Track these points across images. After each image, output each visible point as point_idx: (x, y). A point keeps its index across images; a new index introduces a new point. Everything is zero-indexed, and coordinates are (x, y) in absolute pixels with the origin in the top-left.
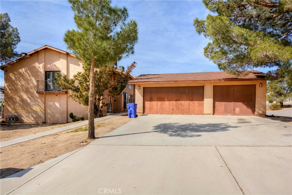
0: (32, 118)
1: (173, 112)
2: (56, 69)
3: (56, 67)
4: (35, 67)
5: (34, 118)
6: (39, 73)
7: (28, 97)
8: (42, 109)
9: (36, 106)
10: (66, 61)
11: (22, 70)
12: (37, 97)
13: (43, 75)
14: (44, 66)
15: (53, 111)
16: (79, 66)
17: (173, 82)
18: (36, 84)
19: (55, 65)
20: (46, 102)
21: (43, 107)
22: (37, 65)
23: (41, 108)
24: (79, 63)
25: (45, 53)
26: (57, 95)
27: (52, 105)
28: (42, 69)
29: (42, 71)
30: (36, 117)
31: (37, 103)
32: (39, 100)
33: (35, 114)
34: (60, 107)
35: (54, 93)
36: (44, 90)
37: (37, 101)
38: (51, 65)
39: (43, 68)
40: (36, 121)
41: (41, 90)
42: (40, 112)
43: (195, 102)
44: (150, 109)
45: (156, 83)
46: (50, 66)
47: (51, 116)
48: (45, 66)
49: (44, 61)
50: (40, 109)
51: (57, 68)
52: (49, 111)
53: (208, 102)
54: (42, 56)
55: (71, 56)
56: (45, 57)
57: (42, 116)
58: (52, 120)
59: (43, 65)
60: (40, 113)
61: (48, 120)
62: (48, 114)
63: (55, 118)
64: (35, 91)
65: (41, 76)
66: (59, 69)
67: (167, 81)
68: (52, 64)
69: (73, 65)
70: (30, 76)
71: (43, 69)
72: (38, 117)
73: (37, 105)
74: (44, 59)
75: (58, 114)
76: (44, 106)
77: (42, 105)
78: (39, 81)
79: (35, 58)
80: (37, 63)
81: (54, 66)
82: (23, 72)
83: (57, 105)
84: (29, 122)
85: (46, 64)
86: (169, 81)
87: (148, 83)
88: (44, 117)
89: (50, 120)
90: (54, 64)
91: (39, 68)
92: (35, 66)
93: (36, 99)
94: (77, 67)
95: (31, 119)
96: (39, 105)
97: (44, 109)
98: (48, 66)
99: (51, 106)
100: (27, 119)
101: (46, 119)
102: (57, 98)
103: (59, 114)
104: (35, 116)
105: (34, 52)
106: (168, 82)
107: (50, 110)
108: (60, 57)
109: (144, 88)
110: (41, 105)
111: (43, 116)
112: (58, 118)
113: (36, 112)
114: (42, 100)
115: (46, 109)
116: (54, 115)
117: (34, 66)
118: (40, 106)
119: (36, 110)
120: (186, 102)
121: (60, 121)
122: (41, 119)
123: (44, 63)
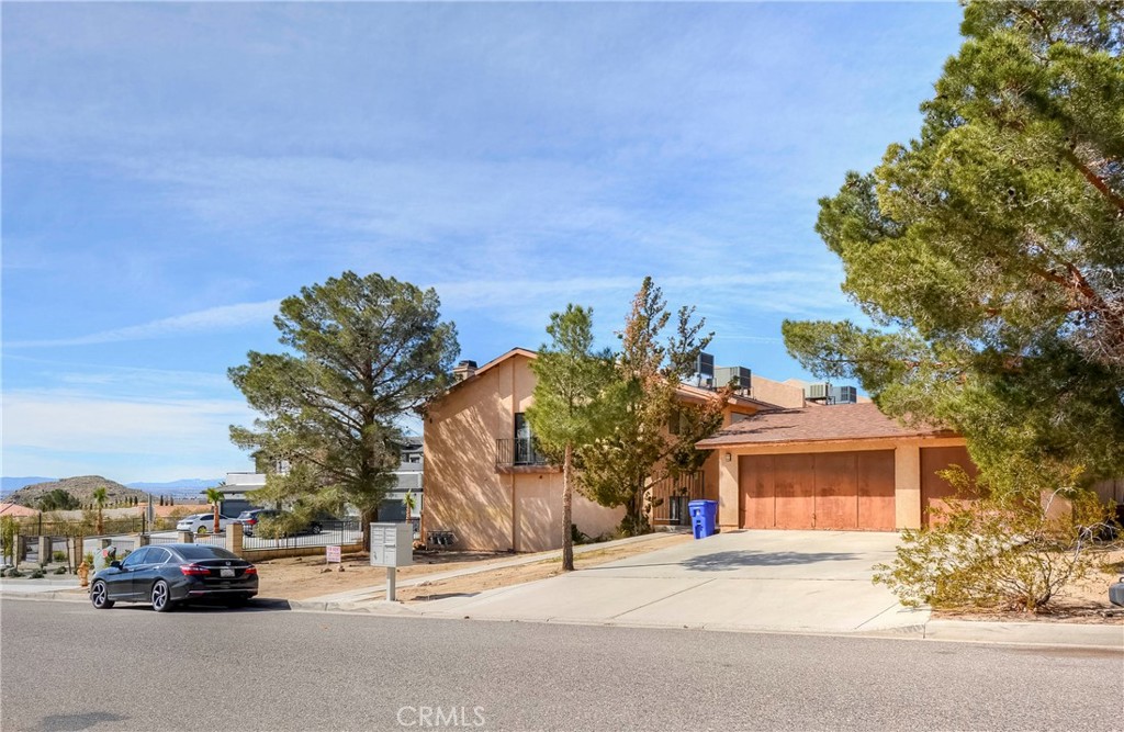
1: (814, 523)
4: (493, 407)
11: (465, 416)
12: (496, 483)
13: (509, 423)
14: (513, 403)
20: (516, 495)
21: (509, 511)
22: (496, 398)
25: (514, 366)
26: (541, 479)
27: (532, 503)
30: (494, 537)
32: (502, 491)
33: (491, 529)
34: (549, 508)
35: (536, 472)
36: (512, 464)
37: (495, 493)
39: (510, 407)
40: (495, 546)
41: (506, 465)
43: (873, 498)
44: (758, 514)
48: (516, 404)
49: (512, 390)
53: (907, 498)
54: (506, 375)
56: (514, 377)
57: (509, 537)
58: (529, 544)
59: (512, 399)
61: (521, 544)
65: (505, 428)
67: (788, 442)
70: (483, 432)
71: (511, 410)
72: (497, 536)
74: (512, 384)
75: (543, 528)
76: (512, 506)
78: (501, 440)
79: (491, 381)
80: (497, 394)
82: (468, 422)
83: (542, 503)
85: (518, 398)
88: (512, 541)
89: (525, 544)
91: (502, 410)
92: (494, 403)
97: (512, 515)
101: (517, 543)
102: (540, 485)
103: (546, 528)
104: (491, 532)
105: (490, 366)
109: (740, 457)
110: (506, 504)
111: (509, 533)
112: (543, 540)
114: (507, 491)
115: (517, 515)
116: (535, 531)
117: (492, 403)
120: (849, 498)
122: (506, 542)
123: (512, 396)
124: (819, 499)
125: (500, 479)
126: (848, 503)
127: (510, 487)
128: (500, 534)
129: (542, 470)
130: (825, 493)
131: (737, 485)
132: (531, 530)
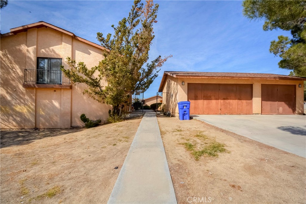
0: (14, 123)
1: (221, 112)
2: (55, 55)
3: (54, 52)
4: (20, 51)
5: (17, 123)
6: (27, 60)
7: (8, 93)
8: (30, 110)
9: (20, 105)
10: (71, 46)
12: (22, 93)
13: (33, 61)
14: (36, 50)
15: (49, 112)
16: (90, 55)
17: (228, 78)
18: (21, 74)
19: (53, 50)
20: (37, 99)
21: (33, 107)
22: (24, 48)
23: (30, 107)
24: (89, 50)
25: (37, 32)
26: (55, 91)
27: (48, 103)
28: (32, 53)
29: (32, 56)
30: (21, 122)
31: (22, 101)
32: (26, 97)
33: (19, 117)
34: (61, 106)
35: (52, 88)
36: (34, 83)
37: (22, 98)
38: (47, 49)
39: (34, 52)
40: (21, 126)
41: (31, 83)
42: (29, 114)
43: (243, 101)
45: (210, 78)
46: (46, 51)
47: (45, 119)
48: (37, 51)
49: (36, 43)
50: (28, 110)
51: (57, 54)
52: (43, 113)
53: (257, 101)
54: (33, 36)
55: (79, 40)
56: (37, 39)
57: (31, 119)
59: (35, 48)
60: (27, 115)
61: (41, 125)
62: (42, 116)
63: (51, 122)
64: (19, 84)
65: (30, 64)
66: (59, 55)
68: (49, 49)
69: (81, 52)
70: (11, 63)
71: (34, 54)
72: (23, 121)
73: (22, 104)
74: (36, 40)
75: (56, 116)
76: (34, 105)
77: (31, 103)
78: (26, 70)
79: (21, 38)
80: (24, 45)
81: (51, 52)
83: (56, 104)
84: (8, 128)
85: (39, 48)
86: (224, 77)
87: (200, 77)
88: (34, 122)
89: (43, 124)
90: (51, 48)
91: (27, 53)
92: (21, 49)
93: (21, 96)
94: (86, 55)
95: (12, 124)
96: (25, 104)
97: (34, 109)
98: (42, 51)
99: (45, 106)
101: (37, 123)
102: (55, 95)
103: (58, 116)
104: (18, 119)
105: (21, 28)
106: (223, 78)
107: (43, 110)
108: (62, 41)
110: (30, 103)
111: (32, 119)
112: (57, 122)
113: (20, 114)
114: (31, 97)
115: (38, 110)
116: (51, 118)
117: (19, 49)
118: (27, 105)
119: (20, 111)
120: (234, 101)
121: (60, 125)
122: (30, 124)
123: (35, 46)
124: (222, 101)
125: (26, 91)
126: (234, 103)
127: (33, 95)
128: (25, 120)
129: (58, 87)
130: (224, 99)
131: (187, 96)
132: (48, 117)
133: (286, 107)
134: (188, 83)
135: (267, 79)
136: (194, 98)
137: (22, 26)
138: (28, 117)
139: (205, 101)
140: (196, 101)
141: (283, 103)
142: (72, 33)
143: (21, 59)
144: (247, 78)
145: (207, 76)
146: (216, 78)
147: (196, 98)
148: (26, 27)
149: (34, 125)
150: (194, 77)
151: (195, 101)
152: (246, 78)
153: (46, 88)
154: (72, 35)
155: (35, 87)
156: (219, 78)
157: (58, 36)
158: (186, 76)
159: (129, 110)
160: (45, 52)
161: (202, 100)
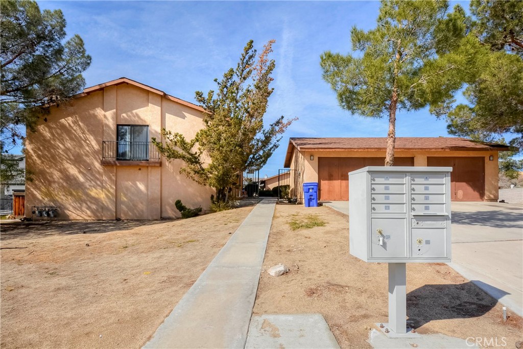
0: (89, 212)
2: (139, 121)
3: (139, 117)
4: (95, 116)
5: (92, 211)
6: (104, 128)
7: (80, 172)
8: (109, 195)
9: (96, 189)
10: (160, 108)
11: (68, 121)
12: (99, 173)
13: (112, 131)
14: (115, 116)
15: (132, 197)
16: (184, 119)
17: (373, 150)
18: (96, 147)
19: (137, 115)
20: (117, 180)
21: (112, 191)
22: (99, 112)
23: (109, 191)
24: (184, 113)
25: (117, 91)
26: (140, 169)
27: (131, 186)
28: (111, 120)
29: (111, 123)
30: (97, 210)
31: (99, 183)
32: (105, 178)
33: (94, 204)
34: (147, 190)
35: (138, 165)
36: (114, 159)
37: (98, 179)
38: (129, 114)
39: (113, 118)
40: (97, 216)
41: (110, 159)
42: (107, 200)
45: (346, 150)
46: (127, 116)
47: (127, 207)
48: (117, 116)
49: (115, 106)
50: (106, 195)
51: (142, 120)
52: (125, 199)
54: (111, 97)
55: (170, 100)
56: (117, 100)
57: (110, 207)
58: (130, 214)
59: (114, 113)
60: (106, 202)
61: (122, 215)
62: (123, 203)
63: (135, 211)
64: (94, 160)
65: (108, 133)
66: (145, 121)
67: (364, 149)
68: (132, 113)
69: (172, 116)
70: (83, 133)
71: (113, 120)
72: (100, 210)
73: (98, 187)
74: (115, 102)
75: (142, 203)
76: (115, 188)
77: (110, 186)
78: (104, 142)
79: (96, 99)
80: (99, 108)
81: (134, 117)
82: (70, 125)
83: (142, 187)
84: (81, 218)
85: (119, 112)
86: (367, 148)
87: (334, 150)
88: (115, 210)
89: (126, 214)
90: (134, 112)
91: (104, 119)
92: (96, 114)
93: (97, 176)
94: (180, 119)
95: (86, 213)
96: (103, 187)
97: (115, 194)
98: (123, 116)
99: (127, 189)
100: (76, 214)
101: (118, 213)
102: (140, 174)
103: (144, 203)
104: (94, 207)
106: (366, 150)
107: (126, 195)
108: (148, 101)
110: (108, 186)
111: (112, 207)
112: (142, 211)
113: (96, 200)
114: (110, 178)
115: (118, 194)
116: (135, 206)
117: (94, 114)
118: (105, 188)
119: (96, 196)
121: (145, 216)
122: (109, 213)
123: (115, 110)
125: (104, 170)
127: (113, 175)
128: (104, 208)
129: (144, 165)
131: (317, 175)
132: (131, 205)
133: (469, 190)
134: (319, 158)
135: (431, 150)
136: (327, 177)
137: (99, 85)
138: (107, 204)
139: (344, 181)
140: (331, 181)
141: (464, 184)
142: (163, 92)
143: (96, 127)
144: (400, 150)
145: (343, 148)
146: (356, 150)
147: (331, 178)
148: (104, 86)
149: (115, 214)
150: (325, 150)
151: (329, 181)
152: (398, 150)
153: (130, 166)
154: (162, 94)
155: (116, 165)
156: (360, 150)
157: (143, 96)
158: (314, 149)
159: (238, 196)
160: (127, 118)
161: (340, 181)
